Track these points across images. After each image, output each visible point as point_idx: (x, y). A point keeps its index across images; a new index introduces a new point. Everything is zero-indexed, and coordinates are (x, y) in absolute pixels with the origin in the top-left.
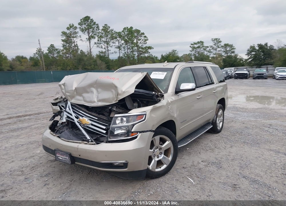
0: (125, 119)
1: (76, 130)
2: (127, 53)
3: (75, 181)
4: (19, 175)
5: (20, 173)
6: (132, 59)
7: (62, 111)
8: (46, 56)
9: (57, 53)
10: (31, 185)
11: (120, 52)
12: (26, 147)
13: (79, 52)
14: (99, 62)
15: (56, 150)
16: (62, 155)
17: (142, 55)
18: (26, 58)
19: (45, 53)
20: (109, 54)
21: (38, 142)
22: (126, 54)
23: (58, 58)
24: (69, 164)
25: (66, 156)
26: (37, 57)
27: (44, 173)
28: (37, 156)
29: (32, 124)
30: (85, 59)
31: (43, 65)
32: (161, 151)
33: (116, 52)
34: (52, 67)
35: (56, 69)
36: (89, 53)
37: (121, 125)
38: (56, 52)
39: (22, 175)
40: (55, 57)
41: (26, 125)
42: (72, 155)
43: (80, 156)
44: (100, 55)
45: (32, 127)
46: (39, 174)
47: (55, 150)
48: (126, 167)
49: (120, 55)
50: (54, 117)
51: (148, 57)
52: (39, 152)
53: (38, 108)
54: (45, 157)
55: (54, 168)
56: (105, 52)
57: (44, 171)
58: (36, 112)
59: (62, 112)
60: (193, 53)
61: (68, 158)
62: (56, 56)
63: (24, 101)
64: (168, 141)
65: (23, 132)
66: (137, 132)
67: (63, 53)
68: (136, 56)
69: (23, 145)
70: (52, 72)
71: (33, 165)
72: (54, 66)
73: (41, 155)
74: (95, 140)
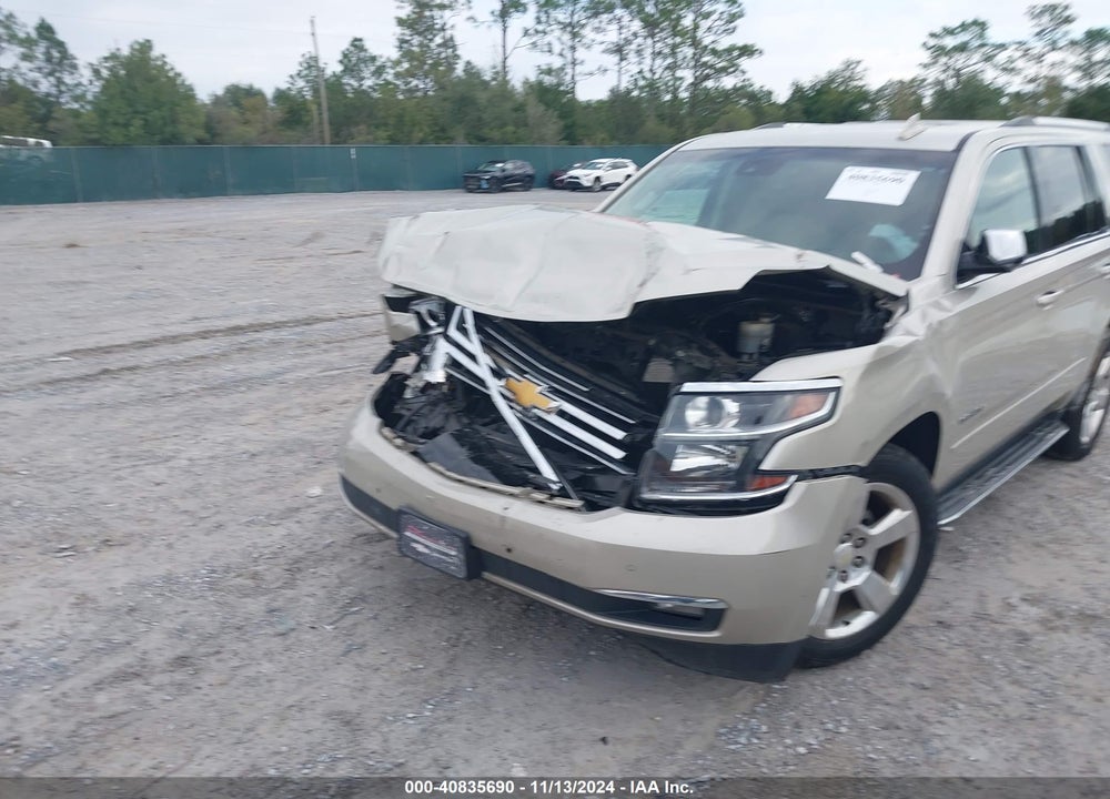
0: (731, 406)
1: (485, 425)
2: (648, 75)
3: (468, 643)
4: (244, 593)
5: (249, 582)
6: (668, 97)
7: (428, 337)
8: (335, 86)
9: (374, 74)
10: (293, 644)
11: (623, 71)
12: (267, 468)
13: (460, 69)
14: (535, 110)
15: (406, 513)
16: (428, 535)
17: (710, 84)
18: (259, 94)
19: (328, 73)
20: (577, 78)
21: (314, 447)
22: (644, 78)
23: (376, 95)
24: (454, 577)
25: (450, 545)
26: (300, 91)
27: (343, 592)
28: (311, 510)
29: (286, 363)
30: (482, 97)
31: (321, 123)
32: (860, 552)
33: (606, 70)
34: (354, 130)
35: (370, 137)
36: (497, 73)
37: (706, 432)
38: (373, 69)
39: (257, 591)
40: (364, 91)
41: (262, 366)
42: (477, 545)
43: (509, 550)
44: (540, 83)
45: (287, 376)
46: (321, 593)
47: (400, 512)
48: (714, 627)
49: (619, 81)
50: (392, 358)
51: (735, 89)
52: (316, 491)
53: (307, 297)
54: (343, 516)
55: (378, 572)
56: (562, 69)
57: (343, 584)
58: (301, 315)
59: (427, 343)
60: (933, 74)
61: (453, 553)
62: (370, 87)
63: (253, 267)
64: (904, 509)
65: (252, 396)
66: (787, 474)
67: (397, 75)
68: (685, 84)
69: (254, 455)
70: (353, 151)
71: (298, 553)
72: (362, 127)
73: (328, 506)
74: (575, 483)
